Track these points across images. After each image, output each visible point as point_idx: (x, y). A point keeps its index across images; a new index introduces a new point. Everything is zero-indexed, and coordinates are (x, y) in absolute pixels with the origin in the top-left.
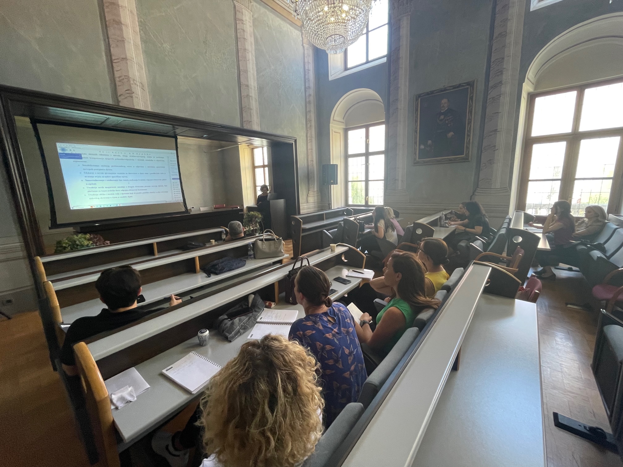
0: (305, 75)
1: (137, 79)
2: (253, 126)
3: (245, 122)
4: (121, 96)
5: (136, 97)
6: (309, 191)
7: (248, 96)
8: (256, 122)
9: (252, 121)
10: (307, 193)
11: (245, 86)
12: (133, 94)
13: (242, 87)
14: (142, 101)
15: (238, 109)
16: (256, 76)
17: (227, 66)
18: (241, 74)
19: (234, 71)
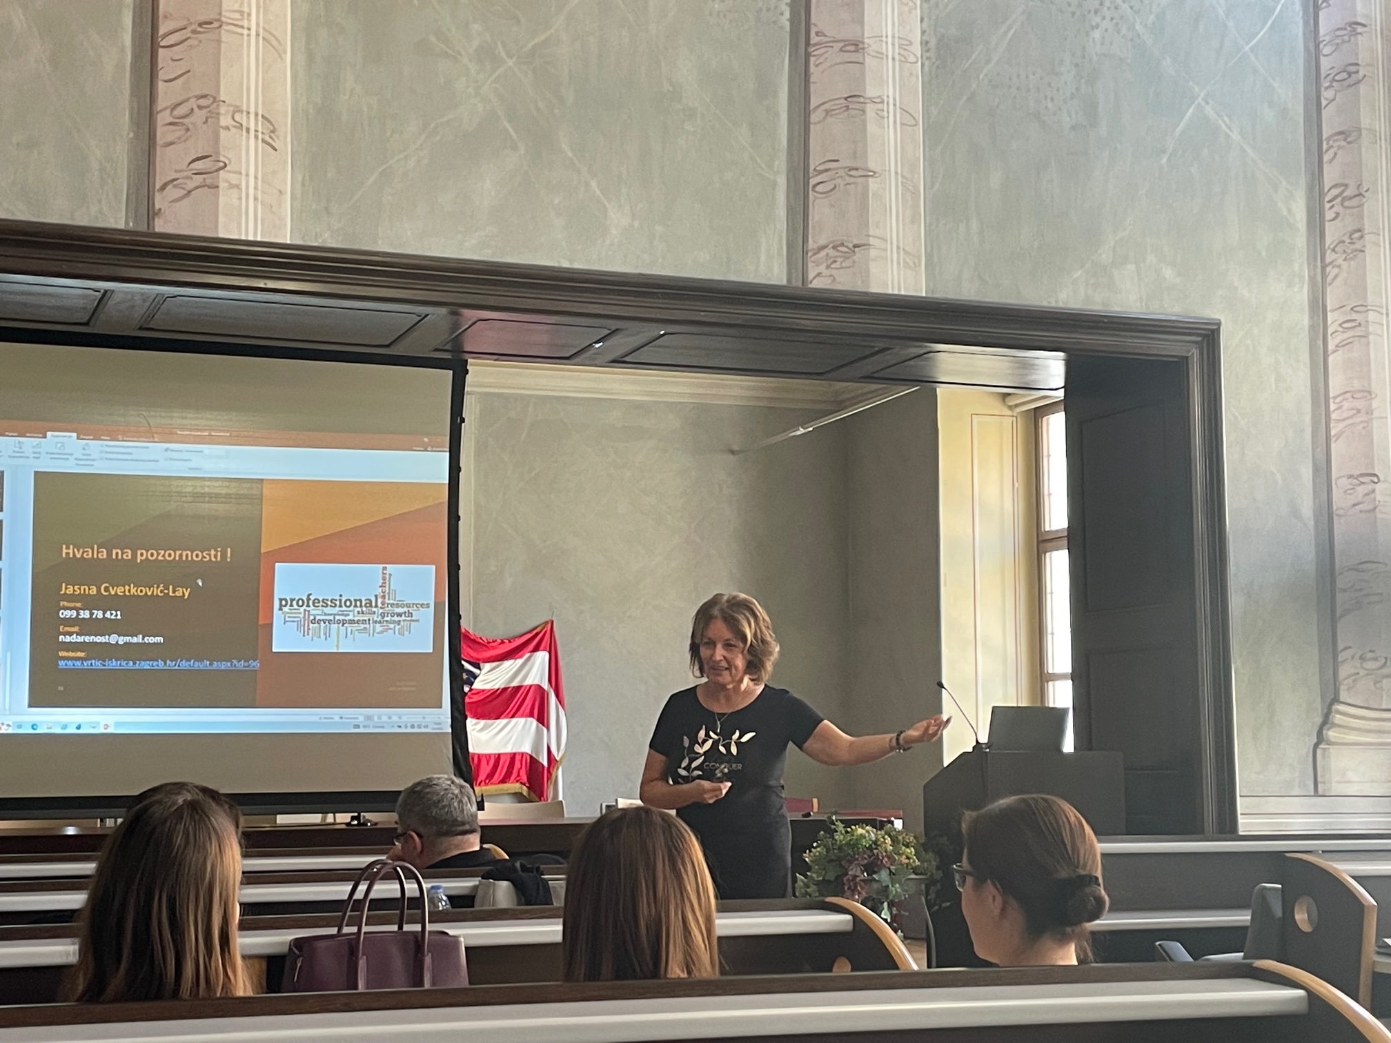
1: (252, 102)
2: (874, 269)
3: (823, 254)
4: (170, 186)
5: (232, 186)
6: (1336, 700)
7: (853, 101)
8: (898, 248)
9: (869, 245)
10: (1318, 720)
11: (841, 50)
12: (221, 172)
13: (821, 55)
14: (256, 199)
15: (782, 180)
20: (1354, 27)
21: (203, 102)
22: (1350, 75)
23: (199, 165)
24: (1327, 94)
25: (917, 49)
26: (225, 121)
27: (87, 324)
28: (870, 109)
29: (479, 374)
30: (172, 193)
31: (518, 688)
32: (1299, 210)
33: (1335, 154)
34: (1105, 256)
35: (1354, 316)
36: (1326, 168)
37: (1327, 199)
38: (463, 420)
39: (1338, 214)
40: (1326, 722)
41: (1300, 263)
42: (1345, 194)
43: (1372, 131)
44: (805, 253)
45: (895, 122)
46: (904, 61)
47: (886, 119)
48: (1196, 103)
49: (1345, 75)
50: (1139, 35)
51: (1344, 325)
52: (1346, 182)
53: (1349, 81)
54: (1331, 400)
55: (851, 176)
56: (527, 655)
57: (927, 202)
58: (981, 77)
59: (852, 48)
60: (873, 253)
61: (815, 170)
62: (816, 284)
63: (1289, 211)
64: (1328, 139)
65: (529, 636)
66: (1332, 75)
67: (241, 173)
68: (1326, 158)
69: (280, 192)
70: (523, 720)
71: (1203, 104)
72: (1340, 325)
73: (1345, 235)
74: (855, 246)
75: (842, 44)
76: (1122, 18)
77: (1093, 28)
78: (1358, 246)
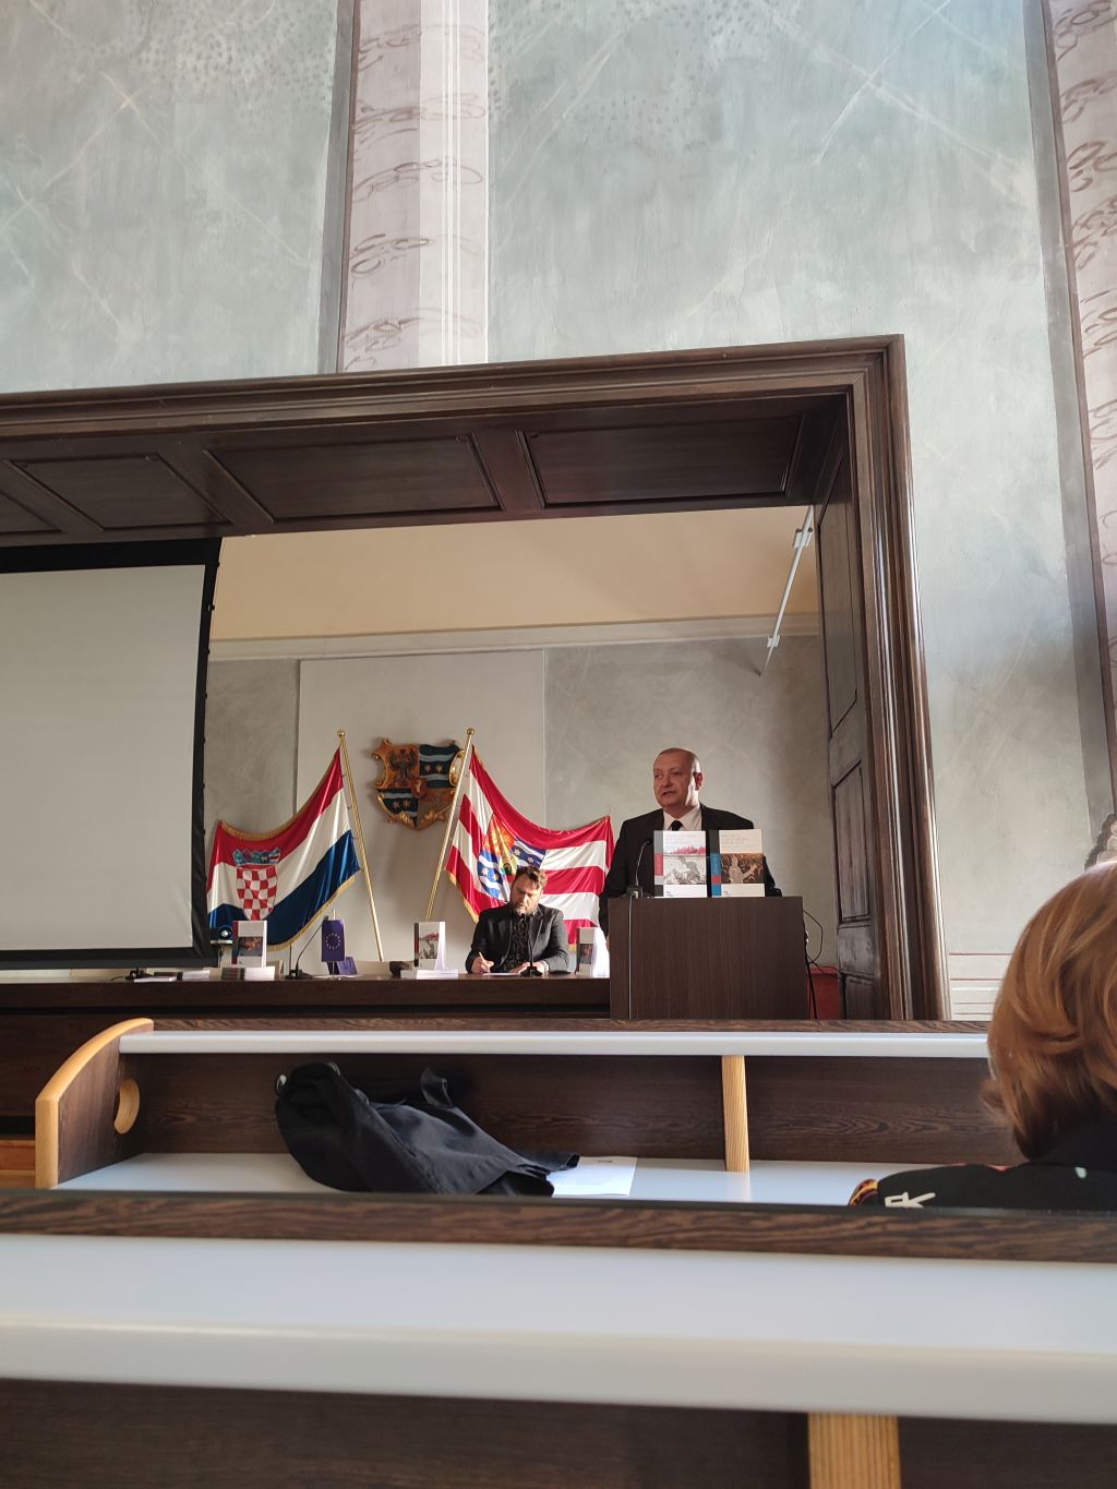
2: (424, 343)
3: (363, 335)
7: (405, 170)
8: (455, 316)
9: (418, 318)
11: (391, 120)
13: (366, 131)
15: (316, 268)
16: (491, 28)
17: (265, 63)
18: (360, 66)
19: (317, 66)
25: (484, 101)
28: (425, 174)
32: (1025, 183)
33: (1081, 109)
34: (732, 284)
36: (1066, 127)
37: (1071, 163)
39: (1089, 181)
42: (1100, 154)
44: (340, 339)
45: (455, 183)
46: (468, 116)
47: (444, 182)
48: (864, 87)
49: (1089, 16)
51: (1108, 316)
52: (1102, 139)
53: (1095, 22)
55: (399, 249)
56: (587, 844)
57: (493, 260)
58: (564, 116)
59: (405, 116)
60: (422, 326)
61: (356, 249)
62: (352, 369)
63: (1011, 189)
64: (1068, 93)
66: (1068, 21)
68: (1065, 116)
71: (873, 87)
72: (1101, 317)
73: (1101, 204)
75: (393, 114)
76: (754, 15)
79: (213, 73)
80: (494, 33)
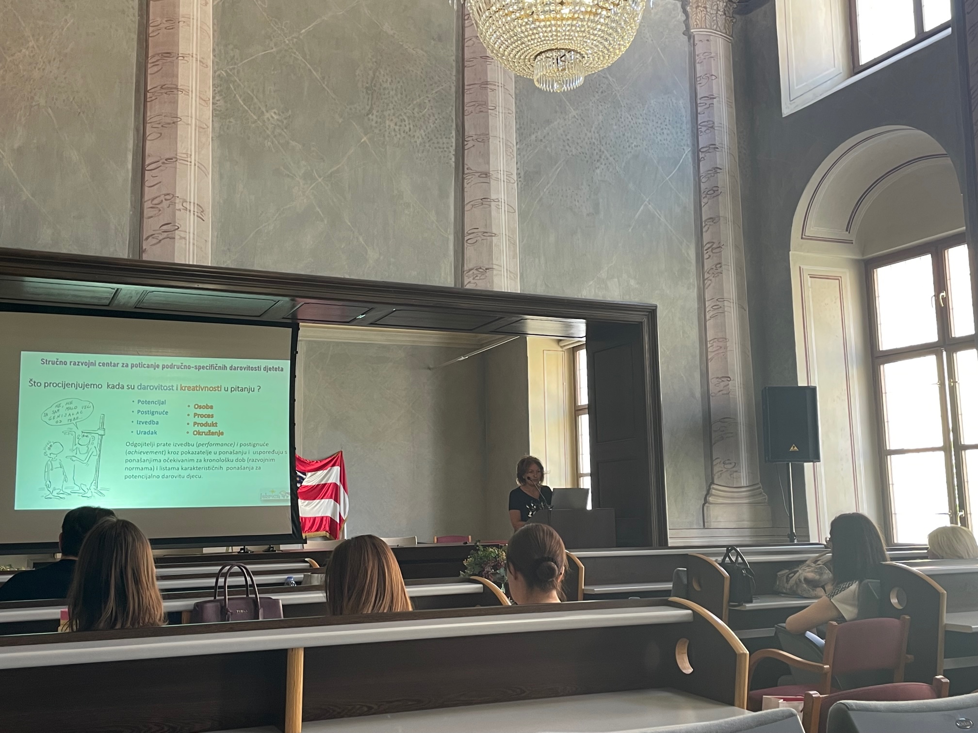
0: (695, 115)
1: (192, 197)
2: (496, 280)
3: (471, 272)
4: (151, 238)
5: (181, 238)
6: (713, 483)
7: (485, 200)
8: (507, 270)
9: (493, 268)
10: (705, 493)
11: (479, 176)
12: (176, 231)
13: (469, 179)
14: (194, 244)
15: (451, 238)
16: (517, 143)
17: (426, 135)
18: (466, 147)
19: (448, 143)
20: (716, 169)
21: (168, 197)
22: (715, 191)
23: (165, 228)
24: (704, 201)
25: (515, 177)
26: (179, 206)
27: (108, 305)
28: (493, 204)
29: (306, 331)
30: (152, 241)
31: (325, 484)
32: (692, 253)
33: (708, 228)
34: (603, 274)
35: (718, 303)
36: (704, 234)
37: (705, 248)
38: (297, 352)
39: (710, 256)
40: (708, 493)
41: (693, 279)
42: (713, 247)
43: (725, 218)
44: (463, 272)
45: (505, 211)
46: (509, 182)
47: (500, 210)
48: (645, 203)
49: (712, 192)
50: (618, 172)
51: (714, 308)
52: (714, 241)
53: (715, 195)
54: (708, 343)
55: (484, 236)
56: (330, 468)
57: (520, 249)
58: (545, 190)
59: (484, 176)
60: (495, 272)
61: (467, 233)
62: (468, 287)
63: (688, 254)
64: (705, 221)
65: (330, 459)
66: (706, 192)
67: (186, 232)
68: (704, 230)
69: (206, 241)
70: (327, 500)
71: (648, 204)
72: (712, 307)
73: (713, 265)
74: (486, 269)
75: (480, 174)
76: (610, 164)
77: (596, 168)
78: (719, 270)
79: (403, 135)
80: (518, 146)
